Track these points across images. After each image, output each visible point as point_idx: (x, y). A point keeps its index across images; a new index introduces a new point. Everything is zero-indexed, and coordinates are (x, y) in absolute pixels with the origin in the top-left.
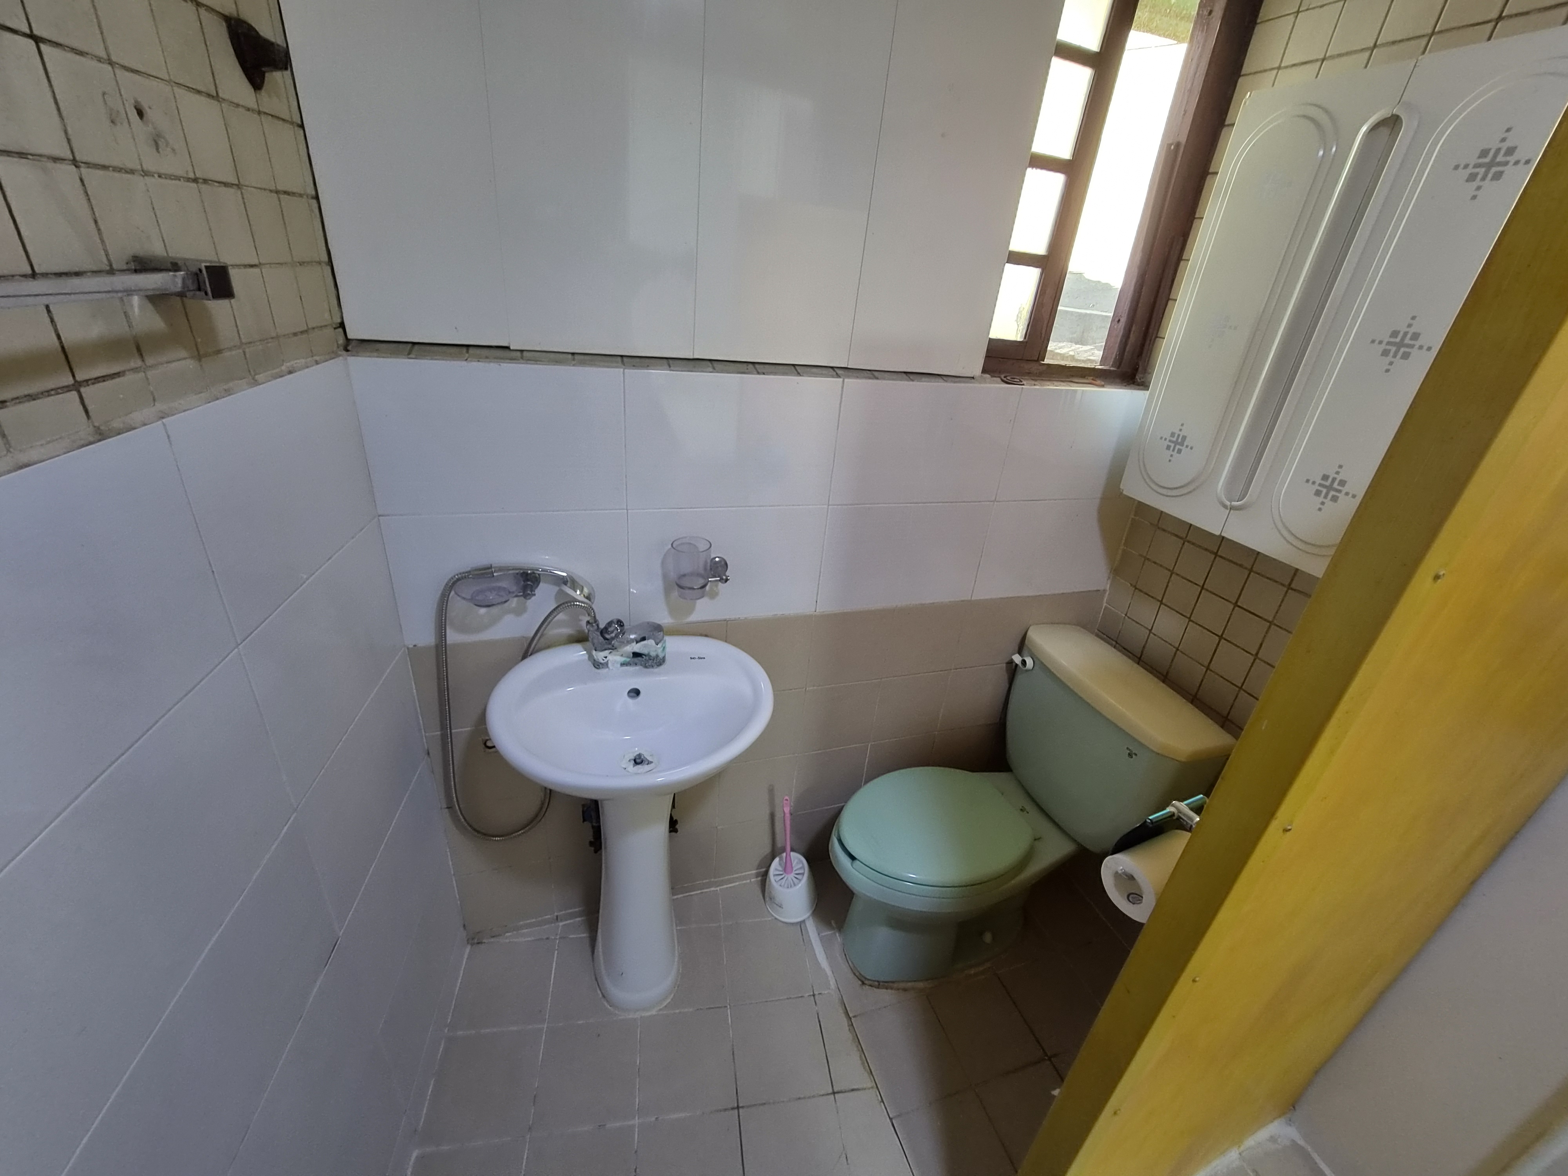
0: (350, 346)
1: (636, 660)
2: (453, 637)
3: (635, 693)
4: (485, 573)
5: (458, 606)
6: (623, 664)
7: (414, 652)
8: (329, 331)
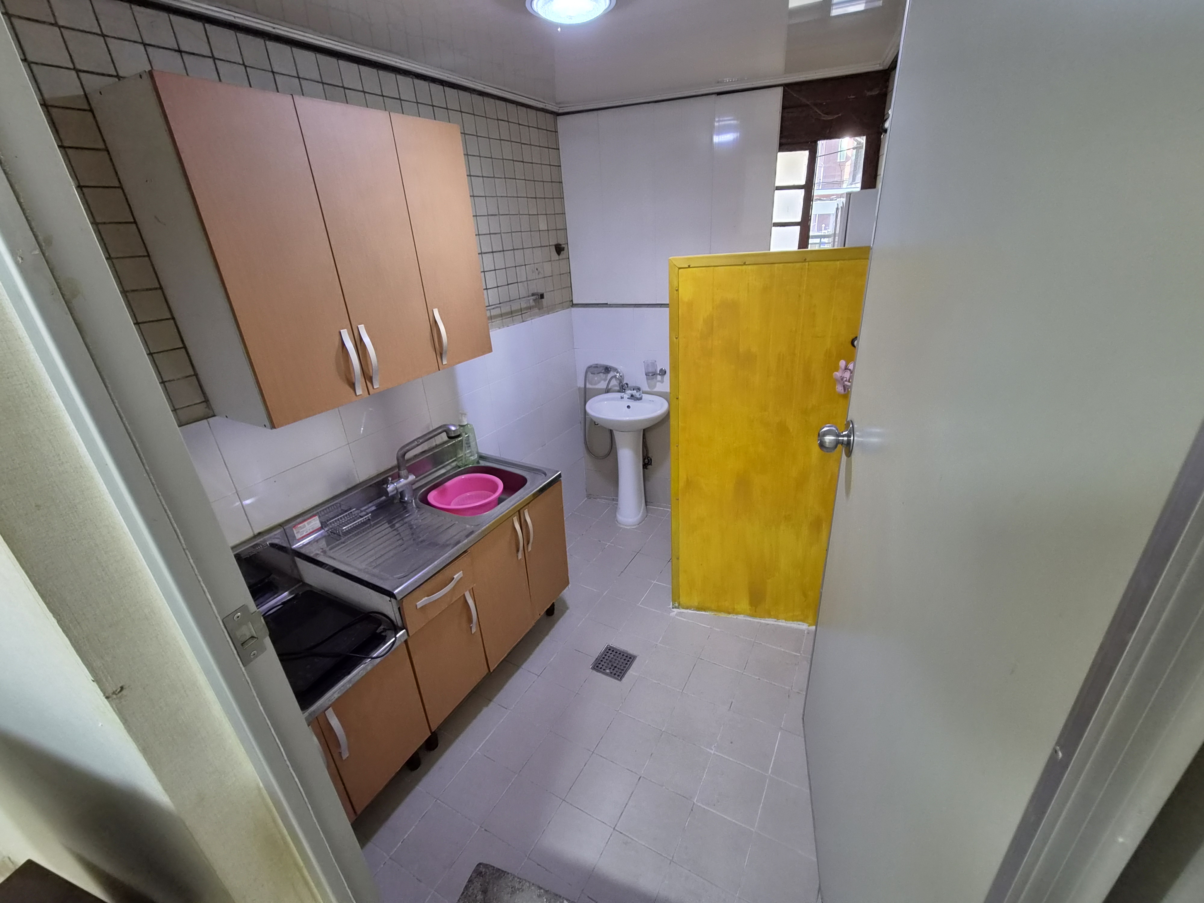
0: (574, 305)
1: (632, 397)
2: (588, 386)
3: (628, 407)
4: (596, 366)
5: (590, 375)
6: (628, 398)
7: (579, 389)
8: (569, 302)
